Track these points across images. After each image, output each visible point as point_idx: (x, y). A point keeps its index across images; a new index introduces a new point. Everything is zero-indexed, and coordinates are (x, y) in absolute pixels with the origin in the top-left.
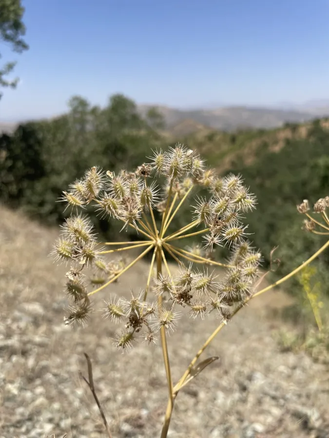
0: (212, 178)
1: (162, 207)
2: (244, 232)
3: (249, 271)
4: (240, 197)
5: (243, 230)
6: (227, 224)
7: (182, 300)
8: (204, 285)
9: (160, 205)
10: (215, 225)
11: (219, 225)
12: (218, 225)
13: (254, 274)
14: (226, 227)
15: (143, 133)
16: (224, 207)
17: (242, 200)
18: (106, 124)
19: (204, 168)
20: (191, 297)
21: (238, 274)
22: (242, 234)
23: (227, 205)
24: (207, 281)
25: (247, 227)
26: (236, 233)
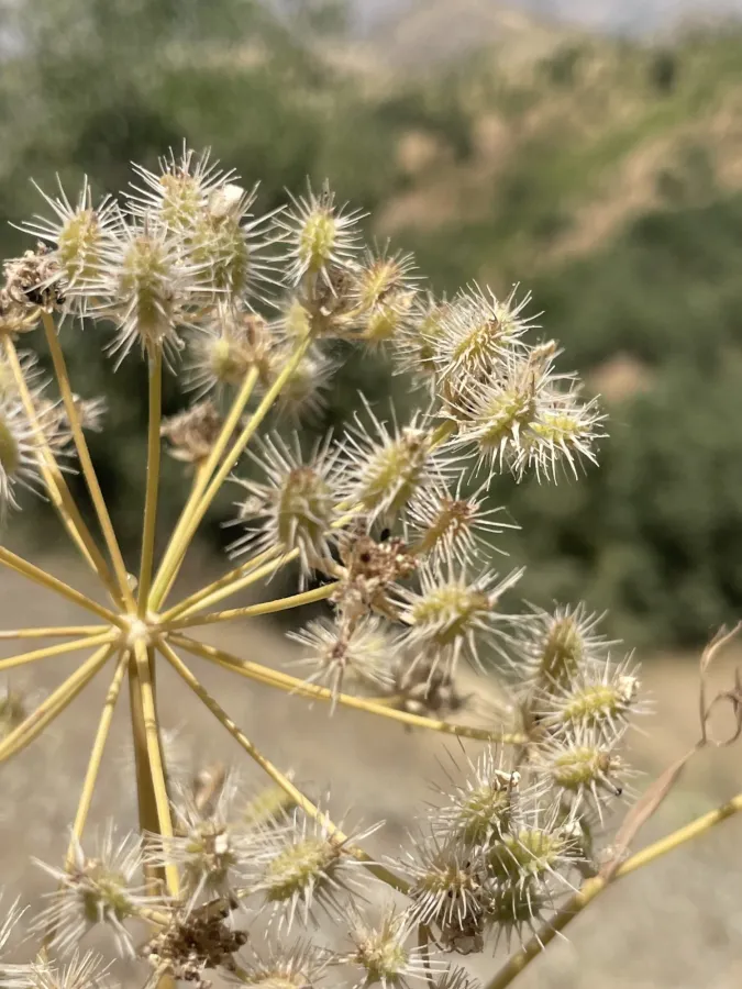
0: (406, 298)
1: (188, 437)
2: (497, 609)
3: (575, 767)
4: (502, 415)
5: (493, 597)
6: (422, 564)
7: (193, 956)
8: (305, 878)
9: (183, 428)
10: (356, 572)
11: (378, 573)
12: (369, 575)
13: (599, 783)
14: (411, 580)
15: (249, 57)
16: (401, 482)
17: (515, 429)
18: (84, 27)
19: (359, 257)
20: (240, 939)
21: (500, 801)
22: (485, 619)
23: (416, 471)
24: (316, 856)
25: (511, 582)
26: (454, 616)
